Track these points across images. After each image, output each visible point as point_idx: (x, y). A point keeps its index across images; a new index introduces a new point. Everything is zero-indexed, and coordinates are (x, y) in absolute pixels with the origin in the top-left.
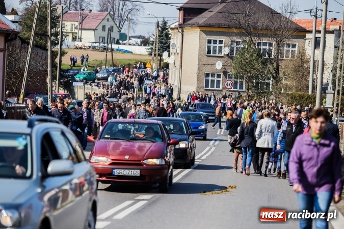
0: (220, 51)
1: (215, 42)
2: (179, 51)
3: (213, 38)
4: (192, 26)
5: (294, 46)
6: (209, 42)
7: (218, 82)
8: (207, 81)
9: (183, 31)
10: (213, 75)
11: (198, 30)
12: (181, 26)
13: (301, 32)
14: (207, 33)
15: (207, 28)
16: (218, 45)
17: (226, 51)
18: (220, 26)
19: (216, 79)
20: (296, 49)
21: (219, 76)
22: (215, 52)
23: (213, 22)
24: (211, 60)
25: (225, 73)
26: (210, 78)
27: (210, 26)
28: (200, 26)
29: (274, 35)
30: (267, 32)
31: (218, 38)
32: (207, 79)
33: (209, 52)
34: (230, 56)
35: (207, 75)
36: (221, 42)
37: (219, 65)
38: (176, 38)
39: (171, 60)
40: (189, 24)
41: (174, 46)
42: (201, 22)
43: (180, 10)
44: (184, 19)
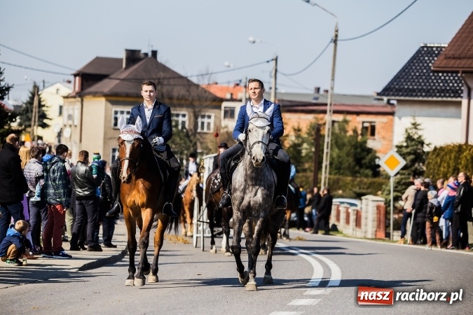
1: (122, 112)
2: (77, 122)
3: (120, 109)
4: (95, 94)
5: (209, 117)
6: (116, 113)
9: (82, 101)
11: (103, 100)
12: (81, 95)
13: (216, 102)
14: (114, 103)
15: (114, 98)
16: (125, 116)
18: (127, 95)
20: (212, 121)
23: (119, 90)
26: (117, 154)
27: (116, 95)
28: (105, 95)
29: (190, 105)
30: (182, 102)
31: (126, 109)
32: (113, 154)
33: (116, 124)
35: (114, 150)
38: (74, 108)
39: (66, 133)
40: (89, 94)
41: (70, 117)
42: (106, 90)
43: (75, 75)
44: (83, 87)
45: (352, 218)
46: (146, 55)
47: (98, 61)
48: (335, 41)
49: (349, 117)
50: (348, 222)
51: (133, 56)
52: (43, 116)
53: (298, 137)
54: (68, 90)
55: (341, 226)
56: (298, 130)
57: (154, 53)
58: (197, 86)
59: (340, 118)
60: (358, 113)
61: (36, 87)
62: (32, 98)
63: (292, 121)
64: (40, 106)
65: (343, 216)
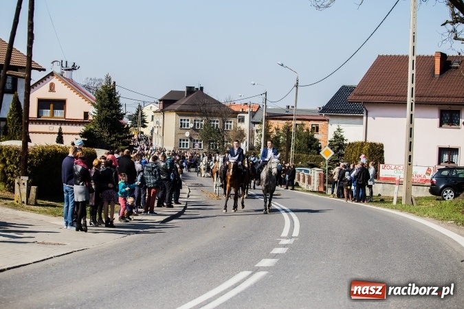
0: (188, 126)
1: (185, 120)
2: (161, 125)
3: (183, 118)
4: (170, 111)
5: (231, 122)
6: (181, 120)
7: (187, 144)
8: (180, 144)
9: (164, 114)
10: (184, 140)
11: (175, 113)
12: (163, 111)
13: (235, 114)
14: (180, 115)
15: (180, 112)
16: (186, 122)
17: (191, 125)
18: (187, 111)
19: (185, 142)
20: (232, 124)
21: (187, 140)
22: (184, 126)
23: (183, 108)
24: (182, 131)
25: (191, 138)
26: (182, 142)
27: (181, 111)
28: (176, 111)
29: (221, 116)
30: (216, 114)
31: (186, 118)
32: (180, 142)
33: (181, 127)
34: (194, 128)
35: (180, 140)
36: (188, 120)
37: (187, 134)
38: (159, 117)
39: (155, 131)
40: (167, 110)
41: (157, 122)
42: (176, 109)
43: (160, 100)
44: (164, 107)
45: (306, 179)
46: (197, 89)
47: (172, 92)
48: (297, 86)
49: (305, 122)
50: (304, 181)
51: (190, 90)
52: (144, 121)
53: (278, 133)
54: (156, 107)
55: (301, 183)
56: (277, 129)
57: (202, 88)
58: (224, 106)
59: (300, 122)
60: (309, 120)
61: (140, 106)
62: (138, 112)
63: (275, 124)
64: (142, 116)
65: (301, 178)
